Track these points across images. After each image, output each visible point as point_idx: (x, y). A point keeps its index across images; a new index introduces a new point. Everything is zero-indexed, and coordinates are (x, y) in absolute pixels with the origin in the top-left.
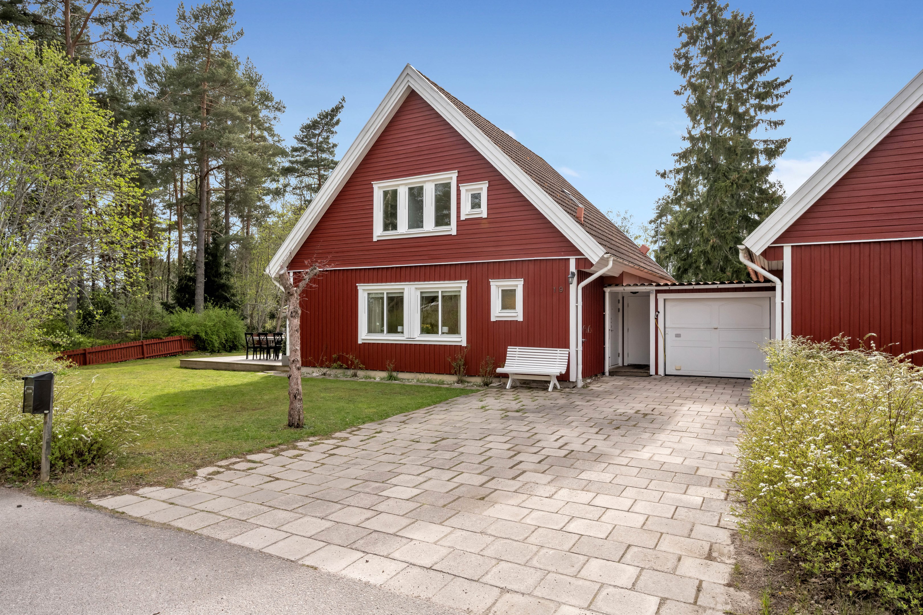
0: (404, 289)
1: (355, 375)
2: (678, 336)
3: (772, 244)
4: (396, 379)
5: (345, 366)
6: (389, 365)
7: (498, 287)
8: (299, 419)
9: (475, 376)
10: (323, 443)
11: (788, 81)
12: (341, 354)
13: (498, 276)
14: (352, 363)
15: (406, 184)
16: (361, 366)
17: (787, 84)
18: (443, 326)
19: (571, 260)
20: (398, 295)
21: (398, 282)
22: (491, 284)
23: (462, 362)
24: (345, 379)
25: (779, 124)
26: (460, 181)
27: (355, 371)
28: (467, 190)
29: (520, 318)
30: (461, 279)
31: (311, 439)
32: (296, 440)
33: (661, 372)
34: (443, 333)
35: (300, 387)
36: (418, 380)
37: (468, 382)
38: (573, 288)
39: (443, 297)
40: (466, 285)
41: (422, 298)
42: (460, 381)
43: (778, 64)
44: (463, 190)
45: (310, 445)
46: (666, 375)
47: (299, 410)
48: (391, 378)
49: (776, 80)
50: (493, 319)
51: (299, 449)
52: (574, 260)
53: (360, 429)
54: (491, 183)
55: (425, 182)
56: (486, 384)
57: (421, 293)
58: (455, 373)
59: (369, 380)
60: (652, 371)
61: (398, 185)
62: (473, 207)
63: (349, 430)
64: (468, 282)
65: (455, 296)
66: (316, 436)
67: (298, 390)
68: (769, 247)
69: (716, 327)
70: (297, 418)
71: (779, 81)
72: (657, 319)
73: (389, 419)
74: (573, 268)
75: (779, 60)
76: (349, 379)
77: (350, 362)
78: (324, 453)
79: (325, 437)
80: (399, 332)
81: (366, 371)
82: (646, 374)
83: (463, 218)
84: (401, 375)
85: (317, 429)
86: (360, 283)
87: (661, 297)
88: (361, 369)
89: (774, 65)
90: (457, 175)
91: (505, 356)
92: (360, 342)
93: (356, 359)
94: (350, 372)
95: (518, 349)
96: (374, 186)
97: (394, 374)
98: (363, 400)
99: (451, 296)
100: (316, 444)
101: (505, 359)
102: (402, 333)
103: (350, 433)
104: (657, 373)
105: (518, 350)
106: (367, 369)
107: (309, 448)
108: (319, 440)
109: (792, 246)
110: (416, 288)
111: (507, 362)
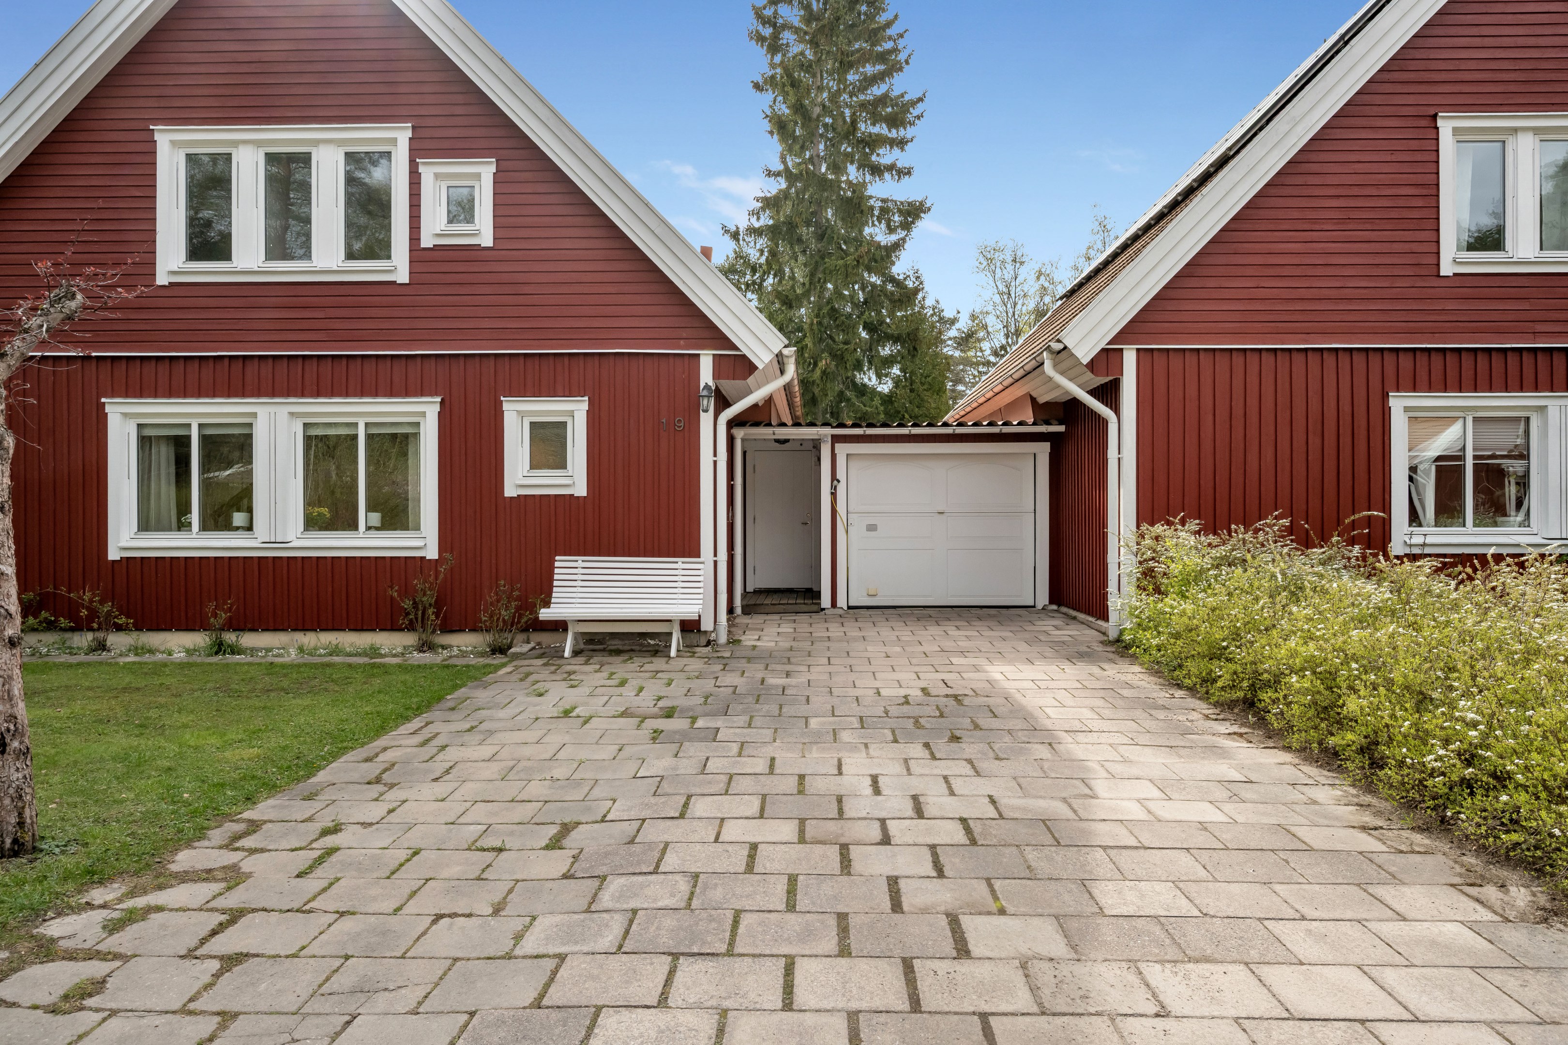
0: (255, 415)
1: (102, 646)
2: (872, 528)
3: (1107, 344)
4: (235, 650)
5: (63, 622)
6: (215, 615)
7: (522, 414)
8: (21, 824)
9: (461, 630)
10: (159, 909)
11: (920, 100)
12: (50, 589)
13: (522, 391)
14: (93, 614)
15: (258, 143)
16: (122, 620)
17: (920, 105)
18: (370, 508)
19: (702, 359)
20: (236, 431)
21: (236, 395)
22: (505, 406)
23: (428, 599)
24: (64, 658)
25: (906, 174)
26: (417, 152)
27: (100, 635)
28: (437, 176)
29: (580, 490)
30: (422, 392)
31: (98, 895)
32: (38, 914)
33: (842, 602)
34: (369, 528)
35: (21, 708)
36: (301, 649)
37: (444, 647)
38: (706, 420)
39: (370, 437)
40: (437, 408)
41: (308, 440)
42: (426, 646)
43: (906, 68)
44: (428, 172)
45: (113, 927)
46: (849, 608)
47: (19, 789)
48: (219, 648)
49: (902, 96)
50: (510, 491)
51: (71, 956)
52: (711, 358)
53: (254, 826)
54: (505, 165)
55: (317, 143)
56: (499, 650)
57: (306, 425)
58: (411, 628)
59: (147, 658)
60: (826, 600)
61: (236, 143)
62: (450, 221)
63: (217, 835)
64: (442, 403)
65: (406, 436)
66: (111, 879)
67: (13, 718)
68: (1103, 350)
69: (941, 509)
70: (13, 819)
71: (907, 98)
72: (834, 495)
73: (322, 777)
74: (706, 376)
75: (907, 62)
76: (82, 658)
77: (84, 613)
78: (190, 955)
79: (146, 879)
80: (237, 528)
81: (135, 634)
82: (815, 608)
83: (427, 242)
84: (249, 640)
85: (96, 848)
86: (113, 396)
87: (842, 449)
88: (119, 628)
89: (901, 69)
90: (409, 134)
91: (551, 579)
92: (113, 555)
93: (102, 602)
94: (83, 640)
95: (580, 561)
96: (157, 137)
97: (230, 637)
98: (184, 719)
99: (394, 436)
100: (131, 917)
101: (551, 587)
102: (250, 528)
103: (230, 845)
104: (834, 604)
105: (580, 564)
106: (138, 628)
107: (113, 943)
108: (132, 894)
109: (1138, 350)
110: (292, 414)
111: (557, 594)
